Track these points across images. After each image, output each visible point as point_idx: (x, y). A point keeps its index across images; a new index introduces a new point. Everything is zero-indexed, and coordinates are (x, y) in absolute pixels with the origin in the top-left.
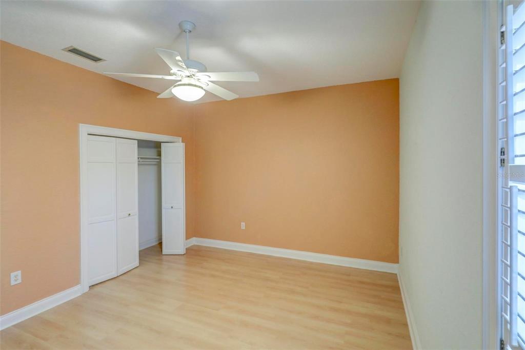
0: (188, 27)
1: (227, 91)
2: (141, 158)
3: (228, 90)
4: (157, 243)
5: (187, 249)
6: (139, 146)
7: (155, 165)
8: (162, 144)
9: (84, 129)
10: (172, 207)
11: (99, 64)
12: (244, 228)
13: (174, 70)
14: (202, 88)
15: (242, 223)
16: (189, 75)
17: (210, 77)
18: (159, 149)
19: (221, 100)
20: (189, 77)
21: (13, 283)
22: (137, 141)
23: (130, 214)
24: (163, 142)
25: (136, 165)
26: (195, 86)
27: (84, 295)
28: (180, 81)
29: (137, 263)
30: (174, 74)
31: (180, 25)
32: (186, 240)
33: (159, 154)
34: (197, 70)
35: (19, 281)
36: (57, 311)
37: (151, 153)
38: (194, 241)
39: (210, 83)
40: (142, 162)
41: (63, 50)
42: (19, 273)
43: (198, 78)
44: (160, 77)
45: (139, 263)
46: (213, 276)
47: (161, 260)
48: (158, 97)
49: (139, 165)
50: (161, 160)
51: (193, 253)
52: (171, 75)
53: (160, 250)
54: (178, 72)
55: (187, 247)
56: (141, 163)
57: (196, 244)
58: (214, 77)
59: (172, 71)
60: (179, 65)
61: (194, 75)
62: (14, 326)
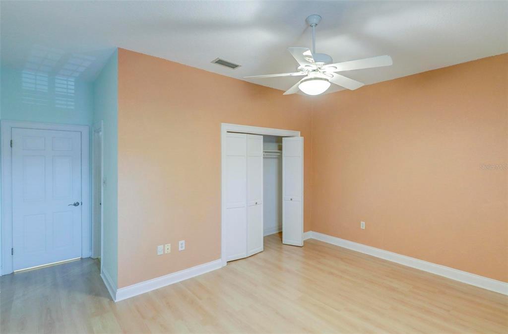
0: (314, 20)
1: (351, 80)
2: (266, 152)
3: (351, 78)
4: (277, 232)
5: (304, 242)
6: (265, 141)
7: (276, 158)
8: (283, 138)
9: (225, 127)
10: (291, 199)
11: (237, 69)
12: (364, 228)
13: (302, 65)
14: (328, 80)
15: (362, 222)
16: (315, 68)
17: (336, 68)
18: (281, 144)
19: (343, 89)
20: (314, 70)
21: (180, 249)
22: (262, 136)
23: (256, 203)
24: (283, 137)
25: (262, 158)
26: (321, 79)
27: (223, 268)
28: (307, 75)
29: (261, 248)
30: (301, 70)
31: (307, 21)
32: (304, 232)
33: (280, 148)
34: (323, 63)
35: (184, 248)
36: (206, 276)
37: (273, 147)
38: (312, 235)
39: (335, 75)
40: (267, 155)
41: (211, 62)
42: (183, 242)
43: (324, 71)
44: (288, 74)
45: (264, 248)
46: (332, 274)
47: (281, 248)
48: (284, 94)
49: (264, 158)
50: (282, 154)
51: (310, 247)
52: (298, 71)
53: (280, 239)
54: (306, 67)
55: (304, 239)
56: (265, 156)
57: (312, 238)
58: (341, 67)
59: (299, 68)
60: (307, 61)
61: (320, 68)
62: (181, 282)
